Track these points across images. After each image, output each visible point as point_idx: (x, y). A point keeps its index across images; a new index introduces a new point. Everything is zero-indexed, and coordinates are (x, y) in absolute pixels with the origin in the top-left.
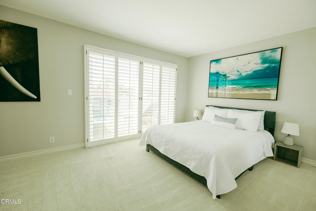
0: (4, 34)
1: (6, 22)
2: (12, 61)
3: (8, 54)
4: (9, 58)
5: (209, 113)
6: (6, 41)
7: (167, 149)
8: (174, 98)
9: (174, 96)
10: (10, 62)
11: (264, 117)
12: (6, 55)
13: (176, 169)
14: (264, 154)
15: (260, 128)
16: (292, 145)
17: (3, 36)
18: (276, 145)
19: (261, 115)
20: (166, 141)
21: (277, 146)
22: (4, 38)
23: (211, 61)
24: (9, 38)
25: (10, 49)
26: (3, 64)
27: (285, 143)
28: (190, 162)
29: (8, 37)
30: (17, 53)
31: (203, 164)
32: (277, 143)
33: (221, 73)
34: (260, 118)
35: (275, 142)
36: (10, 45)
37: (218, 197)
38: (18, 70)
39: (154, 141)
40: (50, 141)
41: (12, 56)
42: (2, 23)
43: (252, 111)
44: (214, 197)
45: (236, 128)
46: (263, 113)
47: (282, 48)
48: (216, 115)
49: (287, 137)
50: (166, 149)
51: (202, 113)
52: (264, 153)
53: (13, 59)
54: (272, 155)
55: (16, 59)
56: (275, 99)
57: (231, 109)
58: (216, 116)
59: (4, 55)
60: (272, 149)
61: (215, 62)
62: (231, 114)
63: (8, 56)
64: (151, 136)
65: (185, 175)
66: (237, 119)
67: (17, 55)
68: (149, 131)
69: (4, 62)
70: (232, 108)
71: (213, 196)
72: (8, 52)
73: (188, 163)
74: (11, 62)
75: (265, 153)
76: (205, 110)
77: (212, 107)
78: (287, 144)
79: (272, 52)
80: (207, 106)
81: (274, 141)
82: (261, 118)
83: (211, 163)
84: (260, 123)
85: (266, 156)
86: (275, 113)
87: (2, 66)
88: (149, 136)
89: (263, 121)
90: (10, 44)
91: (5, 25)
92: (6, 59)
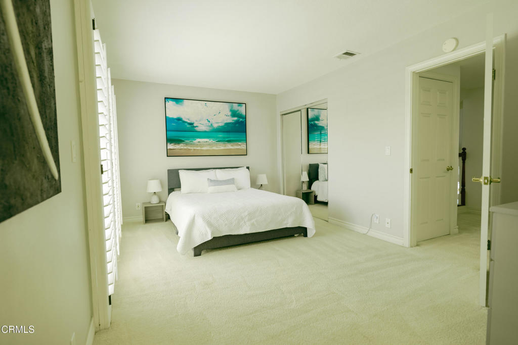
23: (165, 98)
33: (185, 120)
45: (237, 189)
47: (245, 104)
48: (208, 178)
56: (246, 154)
58: (210, 180)
61: (173, 101)
66: (234, 179)
79: (239, 106)
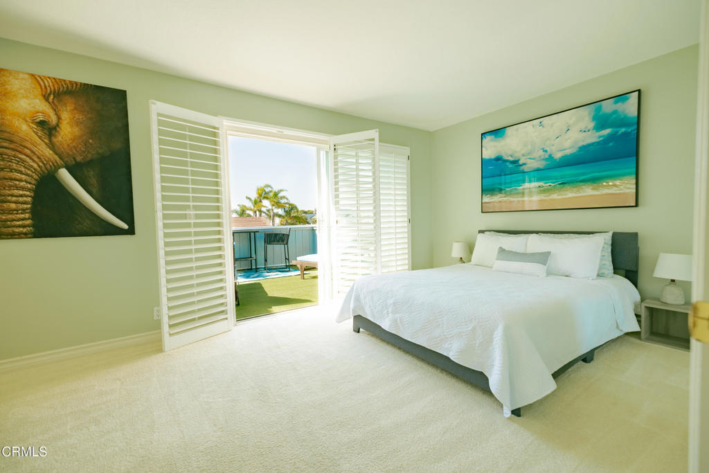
0: (65, 105)
1: (70, 82)
2: (81, 156)
3: (74, 144)
4: (76, 150)
5: (486, 247)
6: (70, 119)
7: (398, 321)
8: (406, 219)
9: (406, 214)
10: (77, 159)
11: (612, 245)
12: (71, 145)
13: (420, 364)
14: (618, 327)
15: (604, 271)
16: (683, 303)
17: (65, 108)
18: (644, 305)
19: (603, 241)
20: (394, 304)
21: (646, 307)
22: (65, 113)
23: (482, 134)
24: (75, 111)
25: (77, 134)
26: (65, 162)
27: (664, 300)
28: (449, 343)
29: (73, 110)
30: (91, 141)
31: (477, 345)
32: (647, 301)
34: (601, 248)
35: (642, 300)
36: (77, 126)
37: (516, 412)
38: (92, 173)
39: (370, 306)
40: (155, 315)
41: (80, 146)
42: (62, 85)
43: (582, 235)
44: (507, 413)
45: (549, 273)
46: (608, 237)
47: (639, 91)
48: (501, 247)
49: (668, 287)
50: (395, 321)
51: (470, 249)
52: (617, 324)
53: (84, 152)
54: (636, 328)
55: (89, 152)
56: (634, 205)
57: (534, 234)
58: (502, 250)
59: (66, 146)
60: (636, 315)
62: (535, 244)
63: (74, 146)
64: (362, 297)
65: (441, 374)
66: (549, 253)
67: (91, 144)
68: (357, 289)
69: (66, 159)
70: (537, 232)
71: (505, 411)
72: (73, 140)
73: (446, 346)
74: (79, 159)
75: (619, 324)
76: (476, 240)
77: (493, 233)
78: (668, 302)
80: (481, 232)
81: (638, 298)
82: (603, 247)
83: (495, 340)
84: (601, 260)
85: (621, 331)
86: (636, 235)
87: (63, 167)
88: (357, 299)
89: (610, 254)
90: (78, 123)
91: (68, 87)
92: (71, 153)
